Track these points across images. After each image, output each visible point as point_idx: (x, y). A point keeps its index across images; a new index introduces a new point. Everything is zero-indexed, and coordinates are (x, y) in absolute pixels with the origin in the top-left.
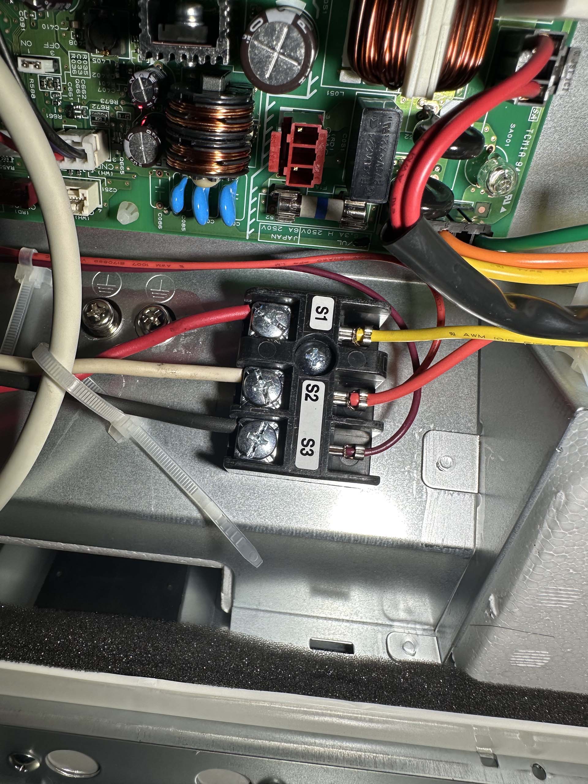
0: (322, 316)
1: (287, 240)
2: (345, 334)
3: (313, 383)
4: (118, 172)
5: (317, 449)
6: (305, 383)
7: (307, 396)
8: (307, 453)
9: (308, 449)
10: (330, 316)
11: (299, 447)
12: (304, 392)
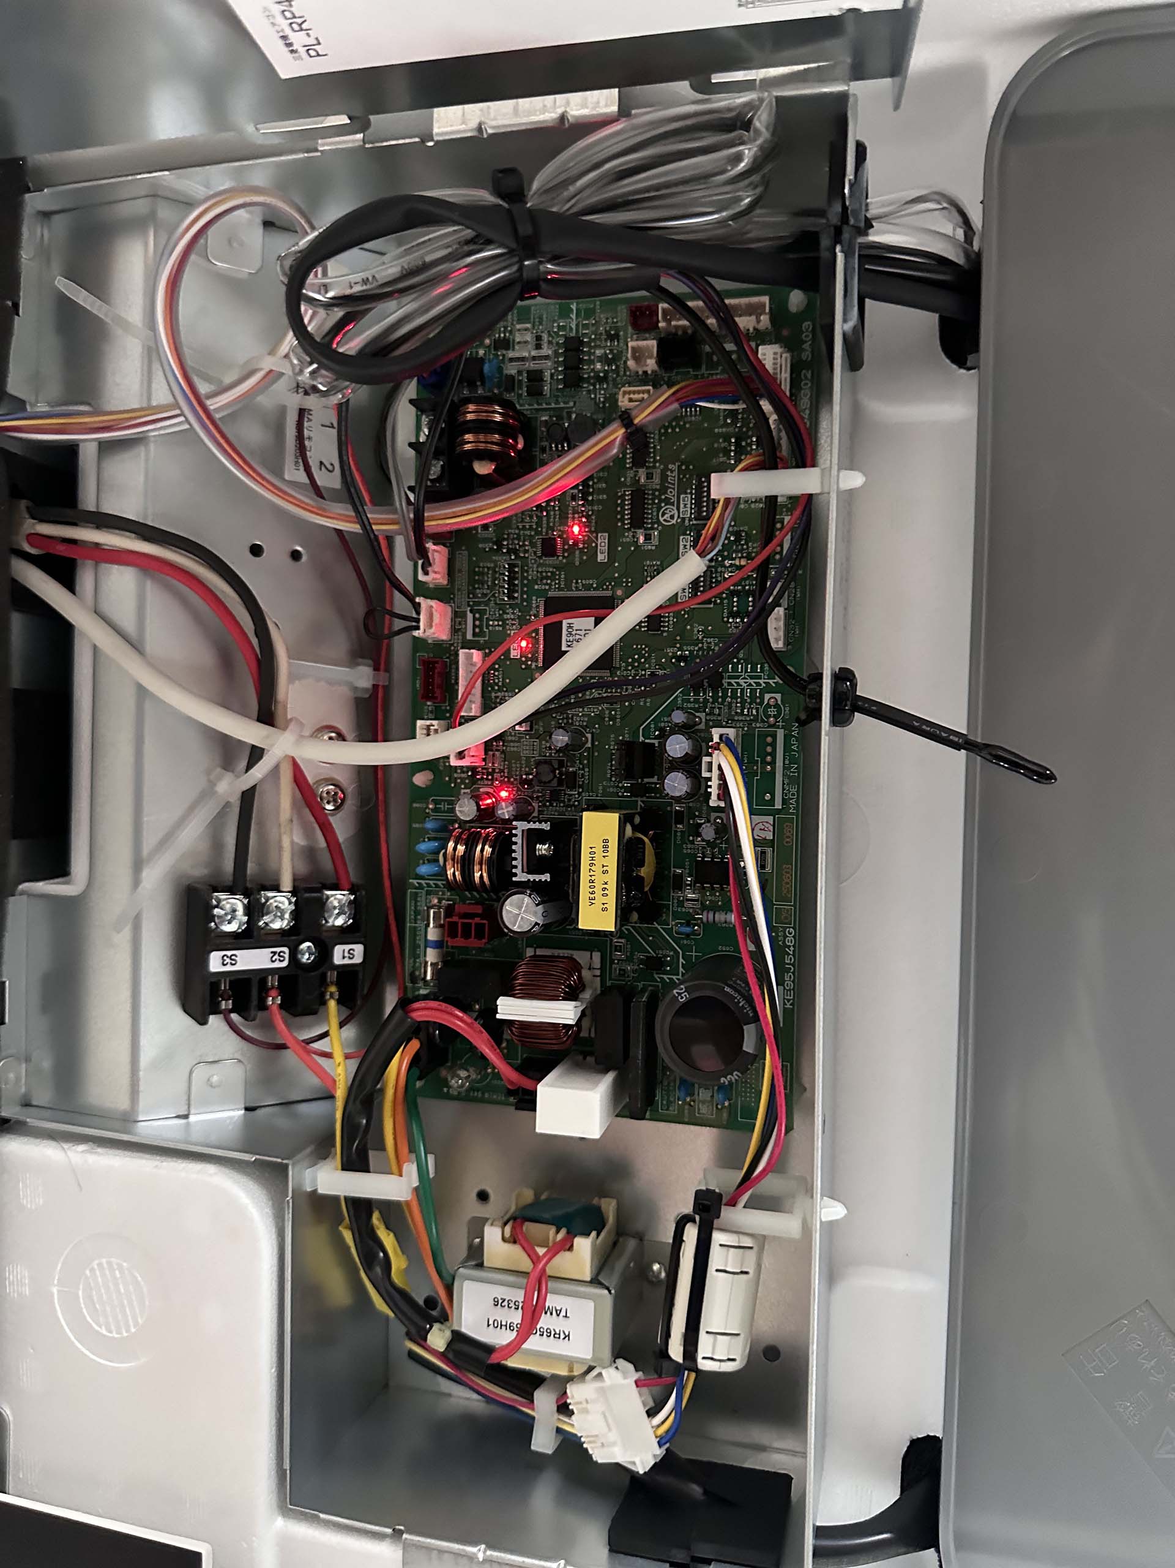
0: (346, 954)
1: (410, 915)
2: (332, 976)
3: (287, 956)
4: (456, 772)
5: (229, 968)
6: (286, 950)
7: (274, 953)
8: (224, 960)
9: (228, 960)
10: (347, 961)
11: (229, 953)
12: (278, 950)
